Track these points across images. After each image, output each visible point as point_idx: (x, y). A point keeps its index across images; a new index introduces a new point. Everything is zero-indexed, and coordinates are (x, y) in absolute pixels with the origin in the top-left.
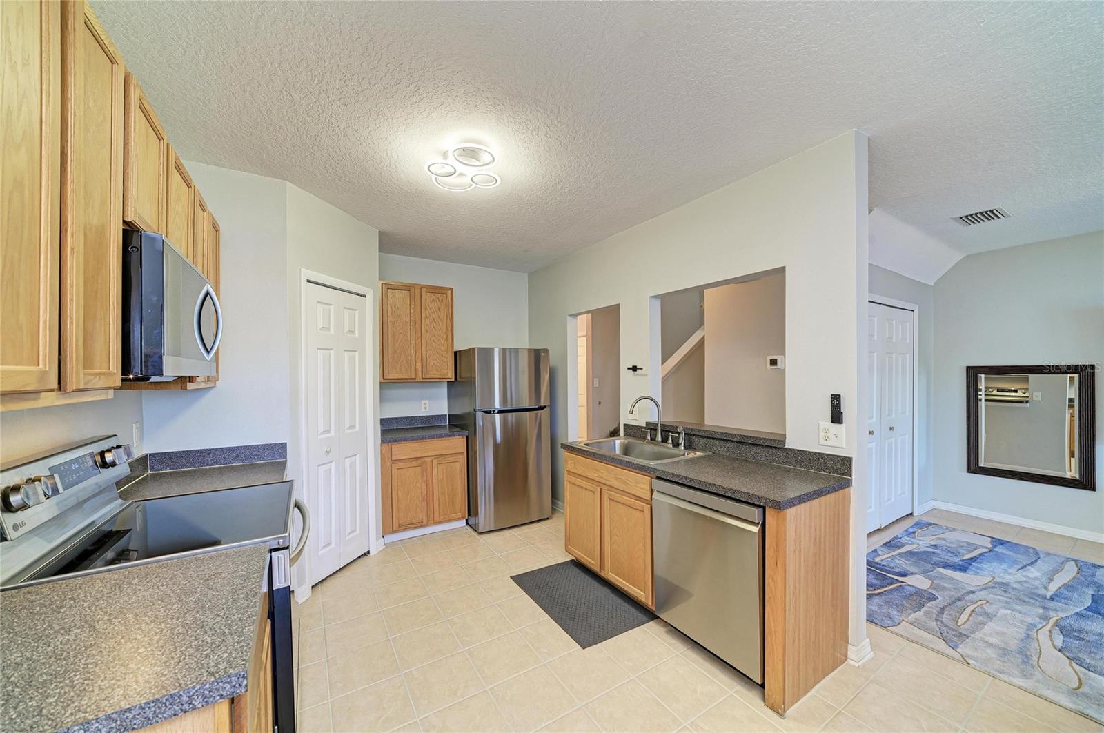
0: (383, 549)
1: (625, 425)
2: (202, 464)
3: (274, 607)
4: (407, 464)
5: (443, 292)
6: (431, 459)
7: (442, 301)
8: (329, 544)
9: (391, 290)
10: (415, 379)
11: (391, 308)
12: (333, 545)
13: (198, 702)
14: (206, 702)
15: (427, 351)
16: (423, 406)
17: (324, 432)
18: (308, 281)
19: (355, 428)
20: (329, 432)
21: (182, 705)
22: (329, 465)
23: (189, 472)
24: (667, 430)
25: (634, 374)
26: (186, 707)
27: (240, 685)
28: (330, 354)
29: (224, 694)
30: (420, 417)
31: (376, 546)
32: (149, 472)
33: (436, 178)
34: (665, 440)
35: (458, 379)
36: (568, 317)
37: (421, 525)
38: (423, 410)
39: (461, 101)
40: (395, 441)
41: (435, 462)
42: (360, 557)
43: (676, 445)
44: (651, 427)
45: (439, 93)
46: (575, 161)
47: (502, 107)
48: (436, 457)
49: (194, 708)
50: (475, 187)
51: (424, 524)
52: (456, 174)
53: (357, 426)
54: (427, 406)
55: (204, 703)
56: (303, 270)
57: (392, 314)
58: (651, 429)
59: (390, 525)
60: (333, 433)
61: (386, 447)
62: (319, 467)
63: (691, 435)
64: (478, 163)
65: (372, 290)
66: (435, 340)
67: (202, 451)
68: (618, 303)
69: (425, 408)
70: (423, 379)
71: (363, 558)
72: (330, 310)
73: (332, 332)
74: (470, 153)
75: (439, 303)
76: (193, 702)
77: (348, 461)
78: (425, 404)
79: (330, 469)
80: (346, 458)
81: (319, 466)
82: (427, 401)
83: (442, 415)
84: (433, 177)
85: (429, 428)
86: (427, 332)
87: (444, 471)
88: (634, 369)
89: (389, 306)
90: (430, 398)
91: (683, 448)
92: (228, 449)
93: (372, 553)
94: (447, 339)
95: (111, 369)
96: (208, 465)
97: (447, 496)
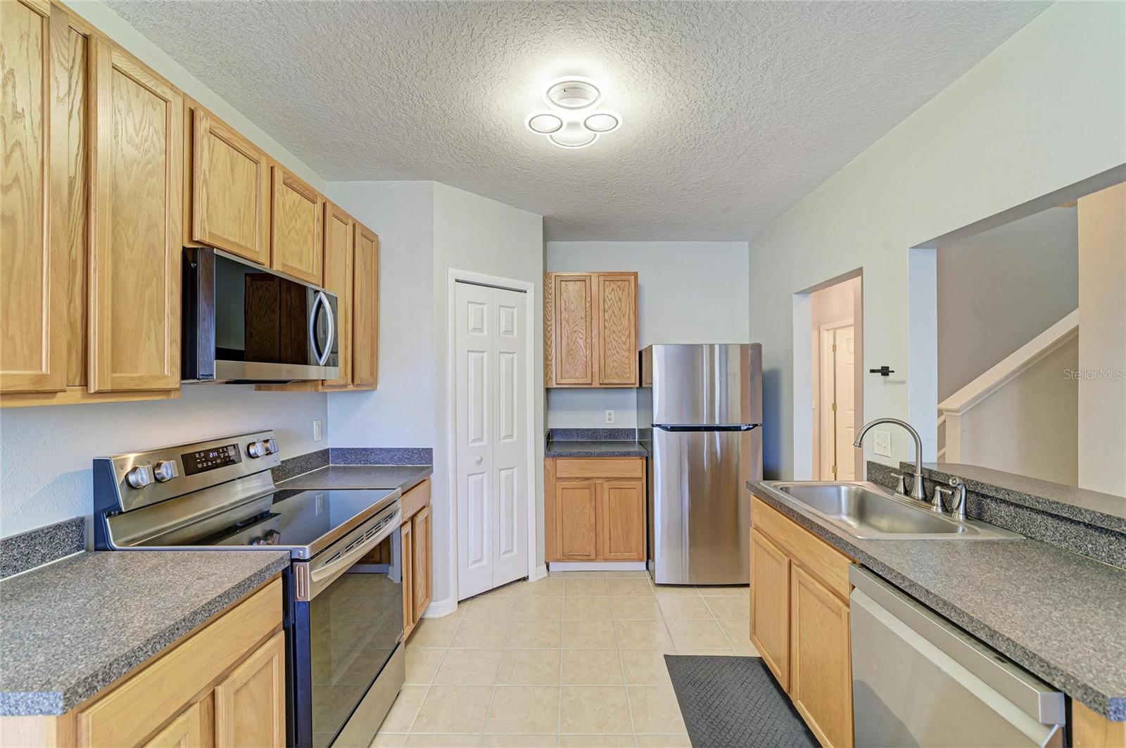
0: (544, 578)
1: (869, 463)
2: (366, 461)
3: (295, 620)
4: (574, 483)
5: (624, 278)
6: (601, 481)
7: (624, 290)
8: (481, 560)
9: (565, 283)
10: (591, 384)
11: (565, 302)
12: (484, 562)
13: (22, 708)
14: (29, 712)
15: (605, 351)
16: (607, 417)
17: (475, 440)
18: (457, 281)
19: (513, 438)
20: (481, 439)
21: (10, 707)
22: (481, 475)
23: (356, 468)
24: (933, 480)
25: (886, 382)
26: (13, 709)
27: (56, 706)
28: (483, 357)
29: (43, 709)
30: (603, 429)
31: (536, 573)
32: (331, 465)
33: (551, 136)
34: (927, 498)
35: (644, 385)
36: (794, 295)
37: (589, 559)
38: (608, 422)
39: (523, 24)
40: (560, 456)
41: (606, 485)
42: (519, 580)
43: (947, 508)
44: (907, 471)
45: (495, 26)
46: (720, 54)
47: (572, 12)
48: (608, 479)
49: (19, 714)
50: (601, 135)
51: (591, 558)
52: (564, 126)
53: (515, 436)
54: (612, 417)
55: (27, 713)
56: (450, 269)
57: (565, 309)
58: (906, 474)
59: (555, 551)
60: (485, 442)
61: (550, 462)
62: (470, 477)
63: (983, 496)
64: (585, 102)
65: (533, 284)
66: (616, 339)
67: (366, 450)
68: (859, 267)
69: (610, 419)
70: (601, 384)
71: (520, 583)
72: (482, 310)
73: (485, 333)
74: (573, 91)
75: (620, 293)
76: (19, 708)
77: (503, 473)
78: (610, 414)
79: (482, 480)
80: (501, 470)
81: (469, 475)
82: (612, 412)
83: (630, 429)
84: (548, 135)
85: (615, 443)
86: (605, 328)
87: (618, 499)
88: (885, 371)
89: (562, 302)
90: (615, 408)
91: (961, 517)
92: (385, 449)
93: (530, 580)
94: (629, 336)
95: (166, 373)
96: (370, 463)
97: (620, 530)
